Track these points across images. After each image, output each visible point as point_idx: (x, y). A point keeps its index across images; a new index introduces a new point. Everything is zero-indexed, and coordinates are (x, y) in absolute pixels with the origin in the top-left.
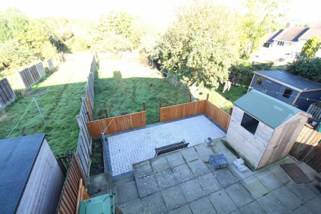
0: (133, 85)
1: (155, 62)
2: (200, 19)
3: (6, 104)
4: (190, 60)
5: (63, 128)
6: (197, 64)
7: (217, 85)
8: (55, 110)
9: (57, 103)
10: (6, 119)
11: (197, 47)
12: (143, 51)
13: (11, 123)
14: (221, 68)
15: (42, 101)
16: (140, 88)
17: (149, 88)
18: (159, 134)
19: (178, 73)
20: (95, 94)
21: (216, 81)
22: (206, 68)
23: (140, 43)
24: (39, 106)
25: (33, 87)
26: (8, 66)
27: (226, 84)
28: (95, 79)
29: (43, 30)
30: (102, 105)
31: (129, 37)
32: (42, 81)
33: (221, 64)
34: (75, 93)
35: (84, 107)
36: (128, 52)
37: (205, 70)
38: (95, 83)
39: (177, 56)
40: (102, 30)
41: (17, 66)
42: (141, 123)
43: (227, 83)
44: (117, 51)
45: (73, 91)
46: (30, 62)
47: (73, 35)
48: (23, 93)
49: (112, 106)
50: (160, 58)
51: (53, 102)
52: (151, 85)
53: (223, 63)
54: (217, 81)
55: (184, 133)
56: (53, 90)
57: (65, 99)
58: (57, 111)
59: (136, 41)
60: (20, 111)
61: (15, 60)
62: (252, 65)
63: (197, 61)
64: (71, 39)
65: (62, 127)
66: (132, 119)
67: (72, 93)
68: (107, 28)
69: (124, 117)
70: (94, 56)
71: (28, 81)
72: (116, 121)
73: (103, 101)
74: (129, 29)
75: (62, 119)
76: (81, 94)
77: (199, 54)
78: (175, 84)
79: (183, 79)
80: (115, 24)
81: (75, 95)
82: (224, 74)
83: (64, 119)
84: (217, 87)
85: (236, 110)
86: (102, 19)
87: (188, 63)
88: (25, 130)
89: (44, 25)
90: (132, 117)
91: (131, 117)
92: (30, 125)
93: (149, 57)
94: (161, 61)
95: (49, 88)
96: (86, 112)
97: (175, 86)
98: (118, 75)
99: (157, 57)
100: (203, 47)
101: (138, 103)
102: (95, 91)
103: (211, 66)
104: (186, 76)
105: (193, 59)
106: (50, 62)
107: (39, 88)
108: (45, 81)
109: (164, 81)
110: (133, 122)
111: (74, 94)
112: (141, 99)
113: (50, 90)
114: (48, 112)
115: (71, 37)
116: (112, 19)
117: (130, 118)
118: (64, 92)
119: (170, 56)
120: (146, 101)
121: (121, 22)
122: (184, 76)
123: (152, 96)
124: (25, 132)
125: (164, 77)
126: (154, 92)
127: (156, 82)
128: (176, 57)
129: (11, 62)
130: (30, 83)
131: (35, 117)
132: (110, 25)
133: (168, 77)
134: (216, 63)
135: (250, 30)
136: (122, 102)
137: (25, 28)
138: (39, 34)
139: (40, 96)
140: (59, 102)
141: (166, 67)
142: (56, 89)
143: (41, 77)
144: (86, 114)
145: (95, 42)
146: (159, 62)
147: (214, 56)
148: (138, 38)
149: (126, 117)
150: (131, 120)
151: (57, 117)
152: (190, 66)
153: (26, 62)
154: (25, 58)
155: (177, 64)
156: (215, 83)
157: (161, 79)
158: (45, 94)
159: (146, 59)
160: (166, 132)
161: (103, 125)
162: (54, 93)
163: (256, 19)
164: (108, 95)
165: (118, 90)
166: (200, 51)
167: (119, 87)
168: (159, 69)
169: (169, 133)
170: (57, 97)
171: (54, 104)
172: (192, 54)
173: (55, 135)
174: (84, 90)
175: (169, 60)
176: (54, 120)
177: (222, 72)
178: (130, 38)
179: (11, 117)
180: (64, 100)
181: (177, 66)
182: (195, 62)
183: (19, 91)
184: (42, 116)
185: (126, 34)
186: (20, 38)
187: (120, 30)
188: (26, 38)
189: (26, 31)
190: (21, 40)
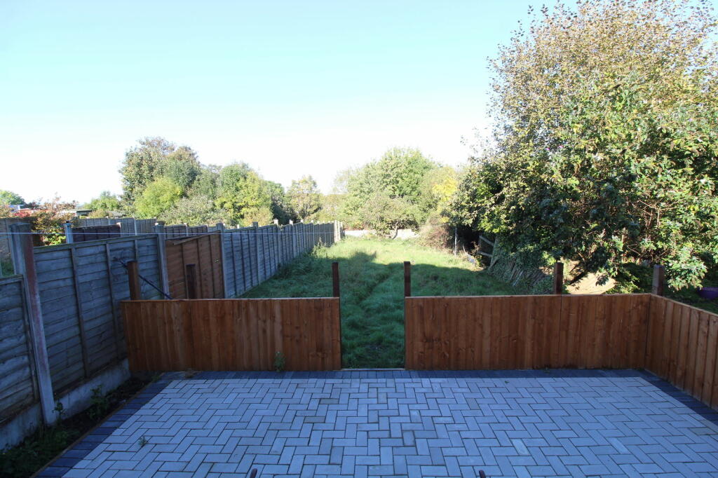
18: (373, 417)
31: (417, 202)
42: (320, 348)
47: (320, 208)
52: (436, 278)
55: (517, 443)
66: (283, 324)
69: (251, 308)
72: (221, 319)
78: (512, 281)
90: (282, 312)
91: (277, 309)
97: (514, 284)
110: (284, 336)
115: (316, 211)
117: (273, 317)
121: (405, 174)
122: (544, 254)
138: (256, 194)
149: (260, 306)
150: (278, 327)
159: (442, 231)
160: (414, 413)
161: (171, 322)
169: (427, 421)
186: (224, 200)
187: (401, 191)
188: (233, 201)
189: (237, 190)
190: (225, 202)
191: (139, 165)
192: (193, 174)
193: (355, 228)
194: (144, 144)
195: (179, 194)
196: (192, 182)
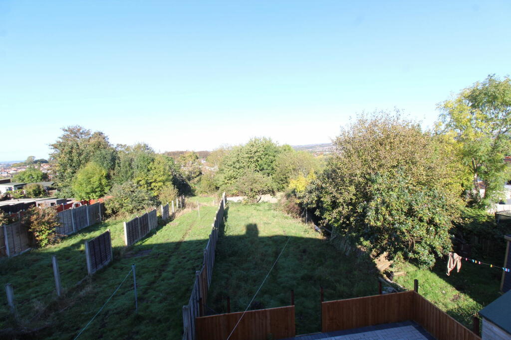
0: (274, 250)
1: (311, 212)
2: (382, 153)
3: (97, 269)
4: (371, 214)
5: (159, 321)
6: (385, 221)
7: (432, 260)
8: (155, 285)
9: (161, 271)
10: (89, 293)
11: (381, 193)
12: (292, 195)
13: (93, 301)
14: (432, 228)
15: (143, 267)
16: (286, 256)
17: (302, 256)
19: (350, 232)
20: (216, 261)
21: (427, 252)
22: (404, 229)
23: (287, 182)
24: (136, 275)
25: (136, 244)
26: (117, 212)
27: (450, 259)
28: (219, 237)
29: (167, 168)
30: (223, 283)
31: (272, 175)
32: (150, 235)
33: (431, 222)
34: (188, 258)
35: (198, 289)
36: (269, 195)
37: (403, 233)
38: (218, 243)
39: (347, 205)
40: (238, 167)
41: (127, 214)
42: (286, 328)
43: (453, 256)
44: (254, 194)
45: (185, 254)
46: (143, 208)
47: (201, 173)
48: (122, 253)
49: (239, 287)
50: (318, 207)
51: (156, 270)
52: (304, 251)
53: (437, 220)
54: (430, 253)
56: (160, 251)
57: (172, 266)
58: (158, 287)
59: (282, 180)
60: (111, 281)
61: (127, 206)
62: (497, 221)
63: (384, 215)
64: (198, 178)
65: (158, 318)
66: (271, 320)
67: (183, 258)
68: (244, 164)
69: (257, 315)
70: (222, 201)
71: (133, 235)
73: (226, 275)
74: (273, 165)
75: (160, 302)
76: (196, 259)
77: (385, 205)
78: (346, 252)
79: (361, 244)
80: (255, 159)
81: (187, 262)
82: (443, 241)
83: (165, 304)
84: (432, 264)
85: (490, 329)
86: (239, 155)
87: (367, 219)
88: (107, 316)
89: (170, 163)
90: (270, 316)
91: (268, 314)
92: (116, 309)
93: (300, 204)
94: (320, 211)
95: (157, 246)
96: (198, 299)
97: (347, 254)
98: (253, 230)
99: (314, 206)
100: (391, 193)
101: (282, 285)
102: (216, 255)
103: (412, 226)
104: (366, 239)
105: (377, 213)
106: (166, 209)
107: (144, 246)
108: (154, 236)
109: (327, 244)
110: (271, 325)
111: (186, 260)
112: (286, 277)
113: (156, 251)
114: (146, 286)
115: (198, 176)
116: (251, 154)
117: (266, 318)
118: (173, 255)
119: (335, 205)
120: (295, 282)
121: (263, 156)
122: (362, 239)
123: (306, 272)
124: (106, 319)
125: (325, 238)
126: (309, 264)
127: (313, 246)
128: (345, 207)
129: (122, 208)
130: (135, 237)
131: (126, 294)
132: (248, 161)
133: (332, 237)
134: (421, 220)
135: (473, 162)
136: (255, 281)
137: (149, 167)
138: (162, 173)
139: (141, 258)
140: (163, 271)
141: (329, 221)
142: (164, 249)
143: (150, 229)
144: (197, 301)
145: (226, 181)
146: (317, 213)
147: (416, 207)
148: (284, 176)
149: (261, 314)
151: (155, 297)
152: (372, 223)
153: (139, 208)
154: (139, 202)
155: (348, 218)
156: (425, 256)
157: (321, 240)
158: (148, 257)
159: (296, 206)
161: (220, 325)
162: (160, 256)
163: (481, 145)
164: (235, 265)
165: (251, 258)
166: (387, 200)
167: (253, 252)
168: (318, 225)
170: (162, 263)
171: (157, 274)
172: (373, 204)
173: (145, 332)
174: (201, 253)
175: (334, 211)
176: (149, 304)
177: (437, 236)
178: (274, 175)
179: (96, 290)
180: (170, 268)
181: (348, 222)
182: (380, 217)
183: (119, 249)
184: (135, 293)
185: (267, 171)
186: (140, 179)
187: (260, 167)
188: (146, 179)
189: (148, 171)
190: (140, 181)
191: (71, 152)
192: (114, 159)
193: (233, 195)
194: (66, 131)
195: (104, 175)
196: (114, 165)
